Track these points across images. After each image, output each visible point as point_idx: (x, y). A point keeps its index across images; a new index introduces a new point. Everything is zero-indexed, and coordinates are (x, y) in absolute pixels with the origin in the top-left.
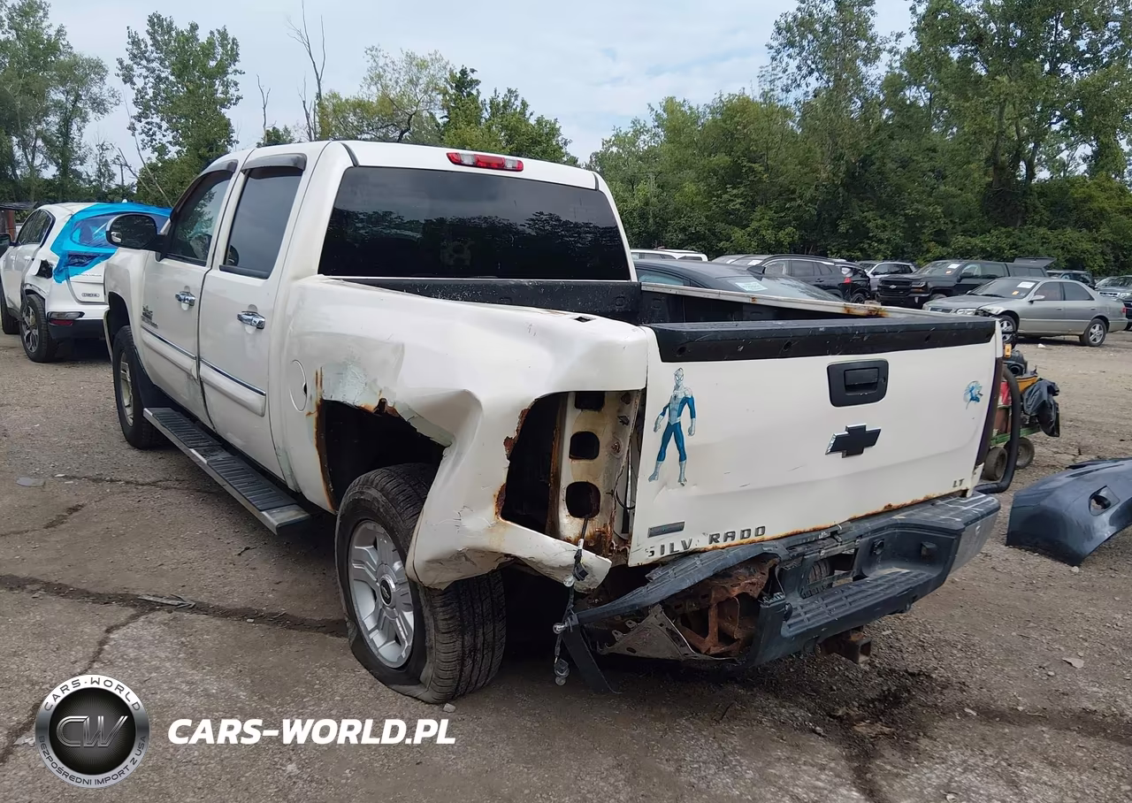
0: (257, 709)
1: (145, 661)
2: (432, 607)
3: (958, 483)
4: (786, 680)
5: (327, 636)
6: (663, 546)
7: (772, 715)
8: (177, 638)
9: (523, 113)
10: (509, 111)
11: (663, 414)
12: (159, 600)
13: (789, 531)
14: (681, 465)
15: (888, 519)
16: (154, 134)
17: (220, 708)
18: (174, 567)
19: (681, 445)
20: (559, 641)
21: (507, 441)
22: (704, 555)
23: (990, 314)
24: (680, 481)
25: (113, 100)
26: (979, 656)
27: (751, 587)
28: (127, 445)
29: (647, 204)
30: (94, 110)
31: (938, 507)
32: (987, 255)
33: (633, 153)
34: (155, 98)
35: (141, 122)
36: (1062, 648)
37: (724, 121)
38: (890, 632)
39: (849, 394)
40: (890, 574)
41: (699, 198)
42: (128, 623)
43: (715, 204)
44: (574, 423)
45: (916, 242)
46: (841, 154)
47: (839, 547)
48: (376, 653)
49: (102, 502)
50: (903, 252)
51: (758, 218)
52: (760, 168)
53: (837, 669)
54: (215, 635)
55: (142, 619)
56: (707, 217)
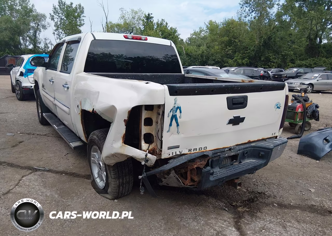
0: (60, 200)
1: (31, 186)
2: (110, 171)
3: (274, 134)
4: (220, 194)
5: (85, 179)
6: (173, 153)
7: (213, 204)
8: (42, 179)
9: (166, 26)
10: (162, 26)
11: (171, 112)
12: (39, 168)
13: (215, 148)
14: (177, 128)
15: (249, 145)
16: (60, 35)
17: (49, 200)
18: (45, 159)
19: (177, 122)
20: (141, 181)
21: (125, 120)
22: (186, 155)
23: (305, 84)
24: (177, 132)
25: (48, 25)
26: (282, 188)
27: (201, 165)
28: (40, 124)
29: (203, 53)
30: (43, 29)
31: (267, 141)
32: (307, 67)
33: (200, 37)
34: (60, 25)
35: (56, 31)
36: (308, 186)
37: (226, 27)
38: (255, 180)
39: (233, 106)
40: (250, 162)
41: (219, 50)
42: (28, 175)
43: (223, 52)
44: (145, 115)
45: (285, 63)
46: (262, 36)
47: (232, 153)
48: (98, 184)
49: (29, 140)
50: (281, 66)
51: (237, 56)
52: (237, 41)
53: (236, 191)
54: (53, 179)
55: (33, 174)
56: (221, 56)
